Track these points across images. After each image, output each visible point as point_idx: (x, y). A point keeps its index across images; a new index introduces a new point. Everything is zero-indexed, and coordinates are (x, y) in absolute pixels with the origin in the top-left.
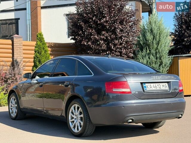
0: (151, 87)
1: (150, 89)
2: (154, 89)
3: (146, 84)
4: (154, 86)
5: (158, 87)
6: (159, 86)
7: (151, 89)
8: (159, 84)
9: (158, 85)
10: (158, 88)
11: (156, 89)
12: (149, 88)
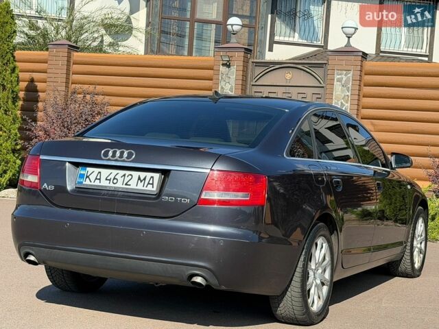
0: (100, 179)
1: (92, 183)
2: (104, 183)
3: (88, 169)
4: (112, 177)
5: (121, 180)
6: (127, 179)
7: (97, 183)
8: (128, 173)
9: (124, 175)
10: (120, 185)
11: (112, 185)
12: (93, 181)
